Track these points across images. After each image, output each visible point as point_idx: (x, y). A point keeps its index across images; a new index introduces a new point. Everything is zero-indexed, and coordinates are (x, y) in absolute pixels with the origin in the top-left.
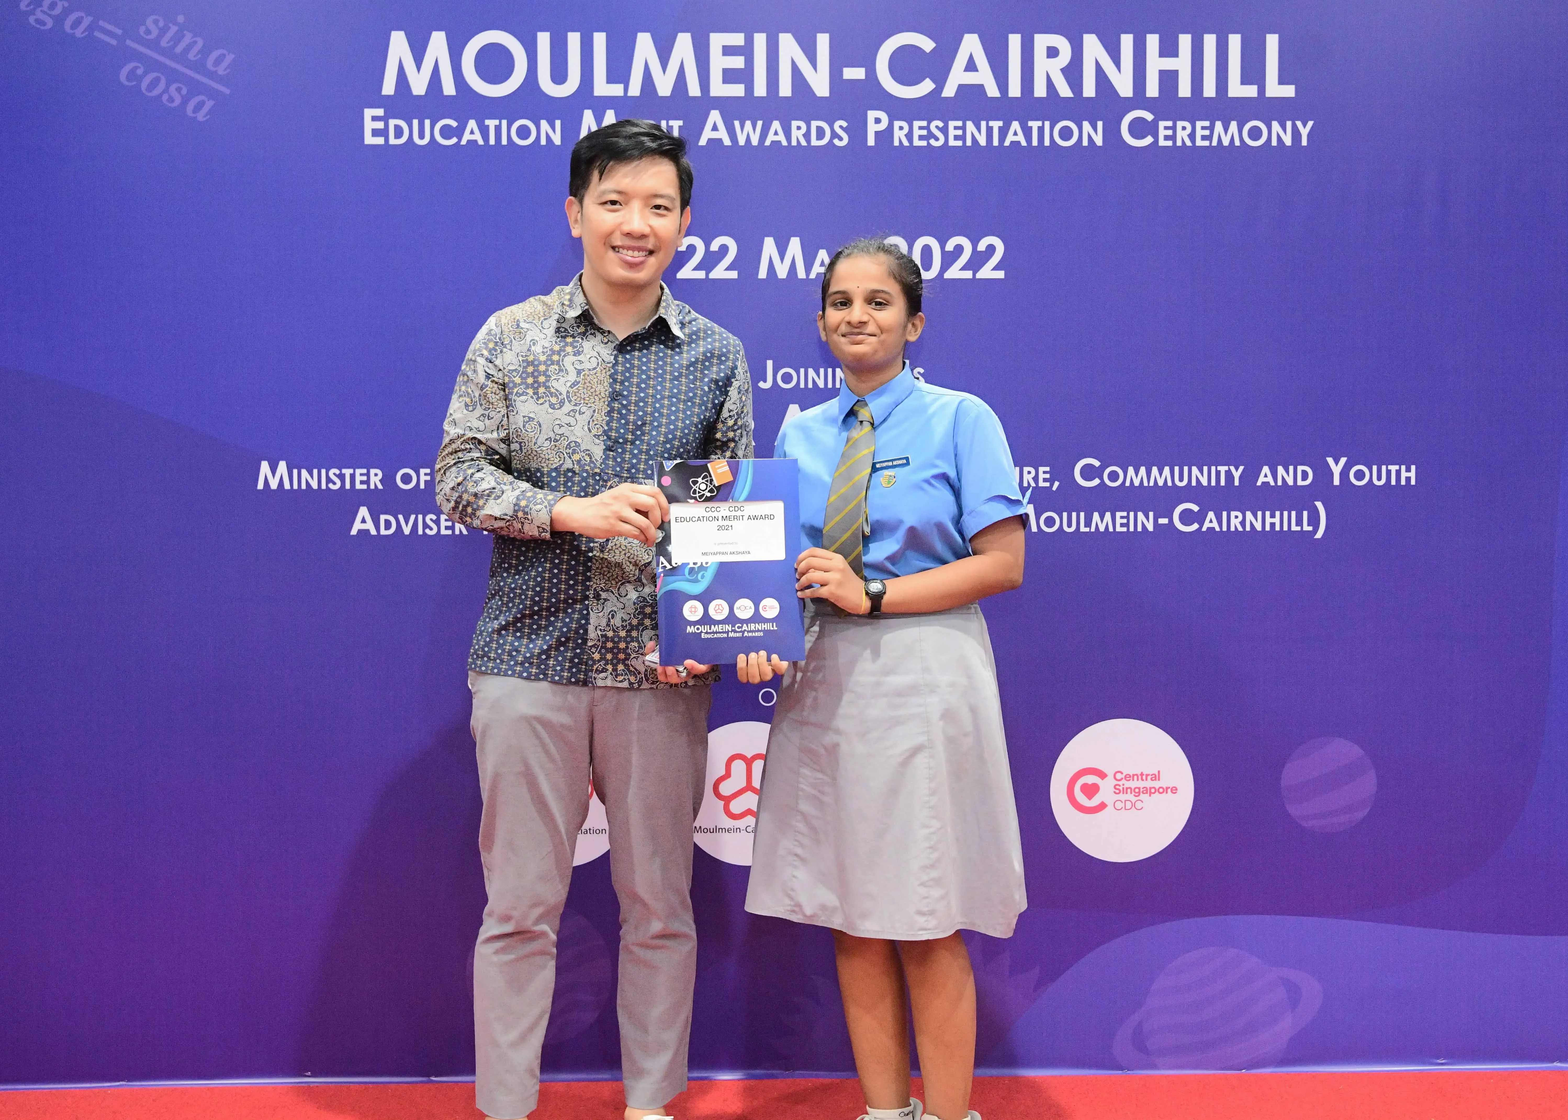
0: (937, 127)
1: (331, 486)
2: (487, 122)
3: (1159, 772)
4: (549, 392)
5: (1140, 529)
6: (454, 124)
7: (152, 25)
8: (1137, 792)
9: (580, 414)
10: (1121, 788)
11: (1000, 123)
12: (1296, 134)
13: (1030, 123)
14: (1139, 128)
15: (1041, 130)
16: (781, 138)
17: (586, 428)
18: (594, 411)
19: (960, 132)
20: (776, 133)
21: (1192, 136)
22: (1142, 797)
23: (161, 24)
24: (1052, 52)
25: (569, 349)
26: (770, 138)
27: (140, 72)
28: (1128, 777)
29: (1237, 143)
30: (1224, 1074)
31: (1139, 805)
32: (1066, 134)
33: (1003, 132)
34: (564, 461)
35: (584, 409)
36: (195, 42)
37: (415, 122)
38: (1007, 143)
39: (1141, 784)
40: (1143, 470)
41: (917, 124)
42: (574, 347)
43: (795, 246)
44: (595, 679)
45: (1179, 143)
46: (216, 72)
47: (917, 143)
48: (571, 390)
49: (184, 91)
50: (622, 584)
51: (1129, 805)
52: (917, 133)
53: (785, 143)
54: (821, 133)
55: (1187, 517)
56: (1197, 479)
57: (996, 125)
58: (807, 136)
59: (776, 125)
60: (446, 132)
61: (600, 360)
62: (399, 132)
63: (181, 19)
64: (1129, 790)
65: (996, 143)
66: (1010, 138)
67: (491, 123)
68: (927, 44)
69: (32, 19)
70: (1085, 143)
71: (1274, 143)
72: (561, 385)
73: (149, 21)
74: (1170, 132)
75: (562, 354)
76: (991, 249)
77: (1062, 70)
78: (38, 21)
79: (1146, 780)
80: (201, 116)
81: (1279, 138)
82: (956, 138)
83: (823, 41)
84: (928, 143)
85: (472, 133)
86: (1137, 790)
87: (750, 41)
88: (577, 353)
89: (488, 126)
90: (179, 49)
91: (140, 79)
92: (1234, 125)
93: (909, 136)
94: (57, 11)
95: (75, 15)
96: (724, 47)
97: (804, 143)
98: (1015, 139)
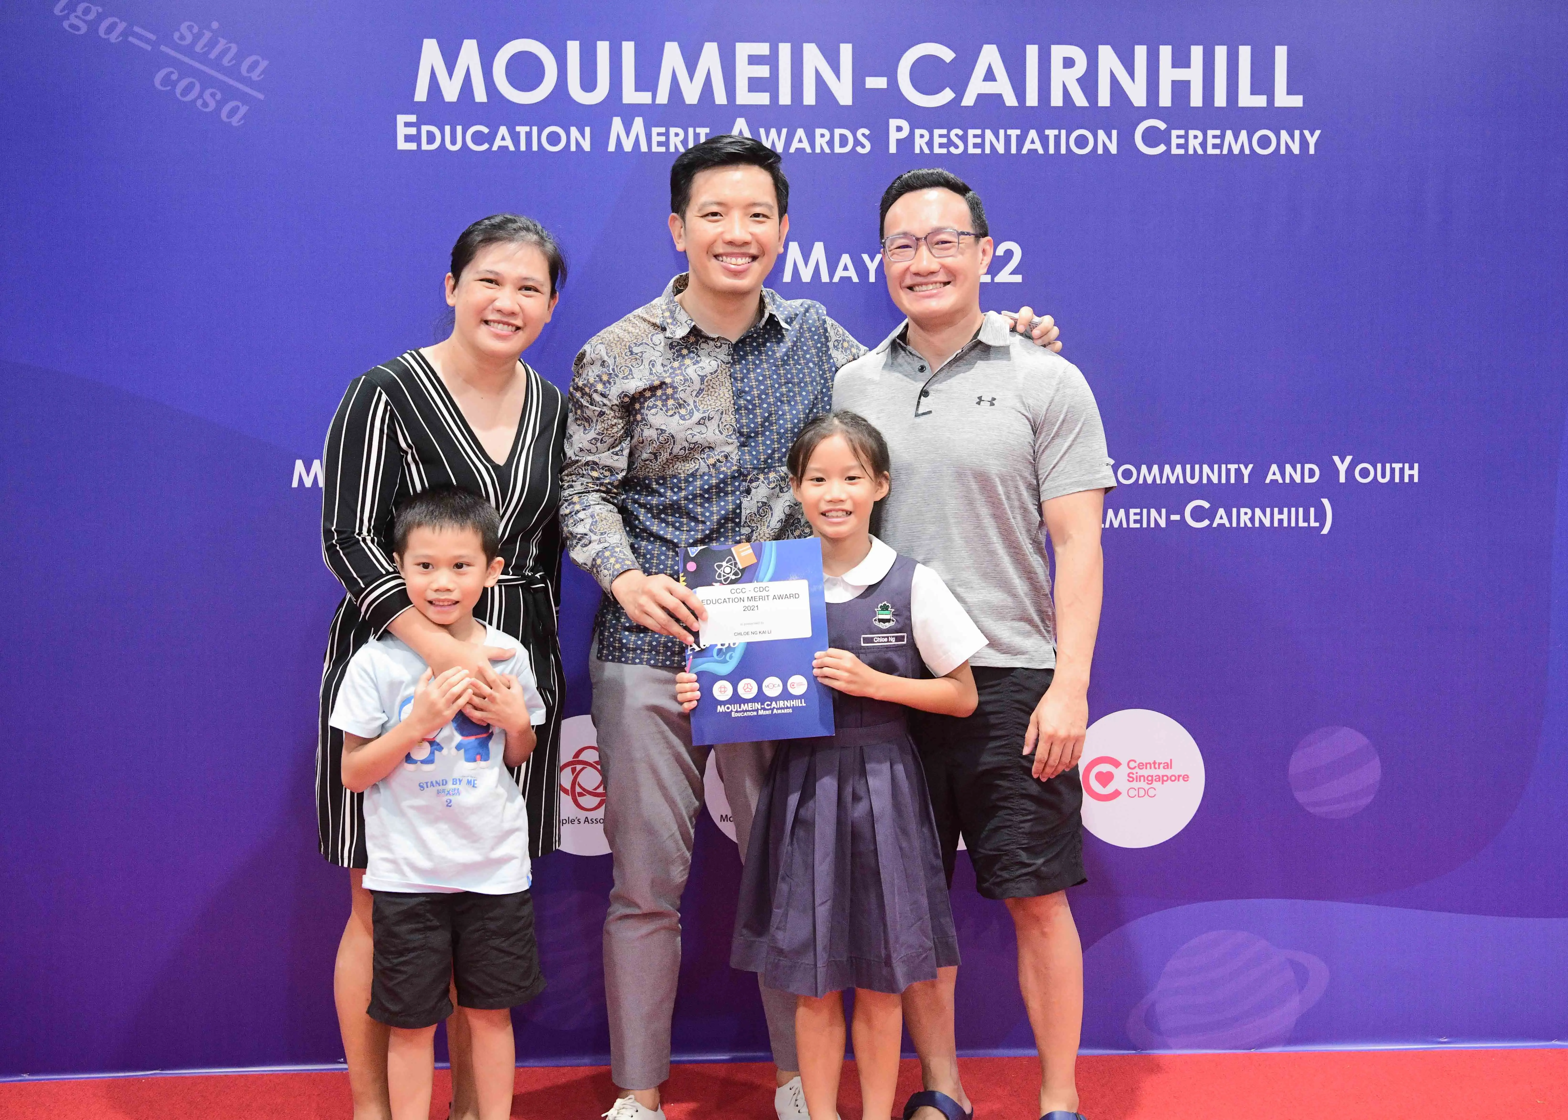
0: (957, 135)
2: (518, 129)
3: (1171, 760)
5: (1152, 525)
6: (486, 130)
7: (185, 31)
8: (1150, 780)
10: (1134, 776)
11: (1018, 132)
12: (1304, 143)
13: (1047, 132)
14: (1152, 137)
15: (1057, 138)
16: (806, 145)
19: (979, 140)
20: (800, 141)
21: (1203, 145)
22: (1155, 784)
23: (196, 30)
24: (1069, 63)
26: (795, 145)
27: (174, 77)
28: (1141, 766)
29: (1247, 151)
30: (1234, 1054)
31: (1151, 792)
32: (1082, 142)
33: (1021, 140)
36: (229, 49)
37: (447, 129)
38: (1024, 151)
39: (1154, 772)
40: (1155, 468)
41: (937, 132)
43: (819, 250)
45: (1191, 152)
46: (250, 77)
47: (937, 150)
49: (219, 96)
51: (1142, 792)
52: (937, 141)
54: (844, 141)
55: (1198, 514)
56: (1208, 477)
57: (1014, 133)
58: (831, 143)
59: (800, 133)
60: (478, 138)
62: (431, 138)
63: (215, 25)
64: (1142, 778)
65: (1014, 150)
66: (1027, 146)
67: (522, 130)
68: (947, 55)
69: (66, 24)
70: (1100, 151)
71: (1283, 151)
73: (184, 27)
74: (1182, 141)
76: (1009, 254)
77: (1077, 80)
78: (72, 26)
79: (1159, 768)
80: (235, 121)
81: (1287, 147)
82: (975, 146)
83: (846, 51)
84: (948, 151)
85: (503, 139)
86: (1150, 778)
87: (774, 51)
89: (519, 133)
90: (213, 56)
91: (174, 84)
92: (1244, 134)
93: (930, 144)
94: (91, 17)
95: (110, 20)
96: (750, 56)
97: (827, 150)
98: (1033, 147)
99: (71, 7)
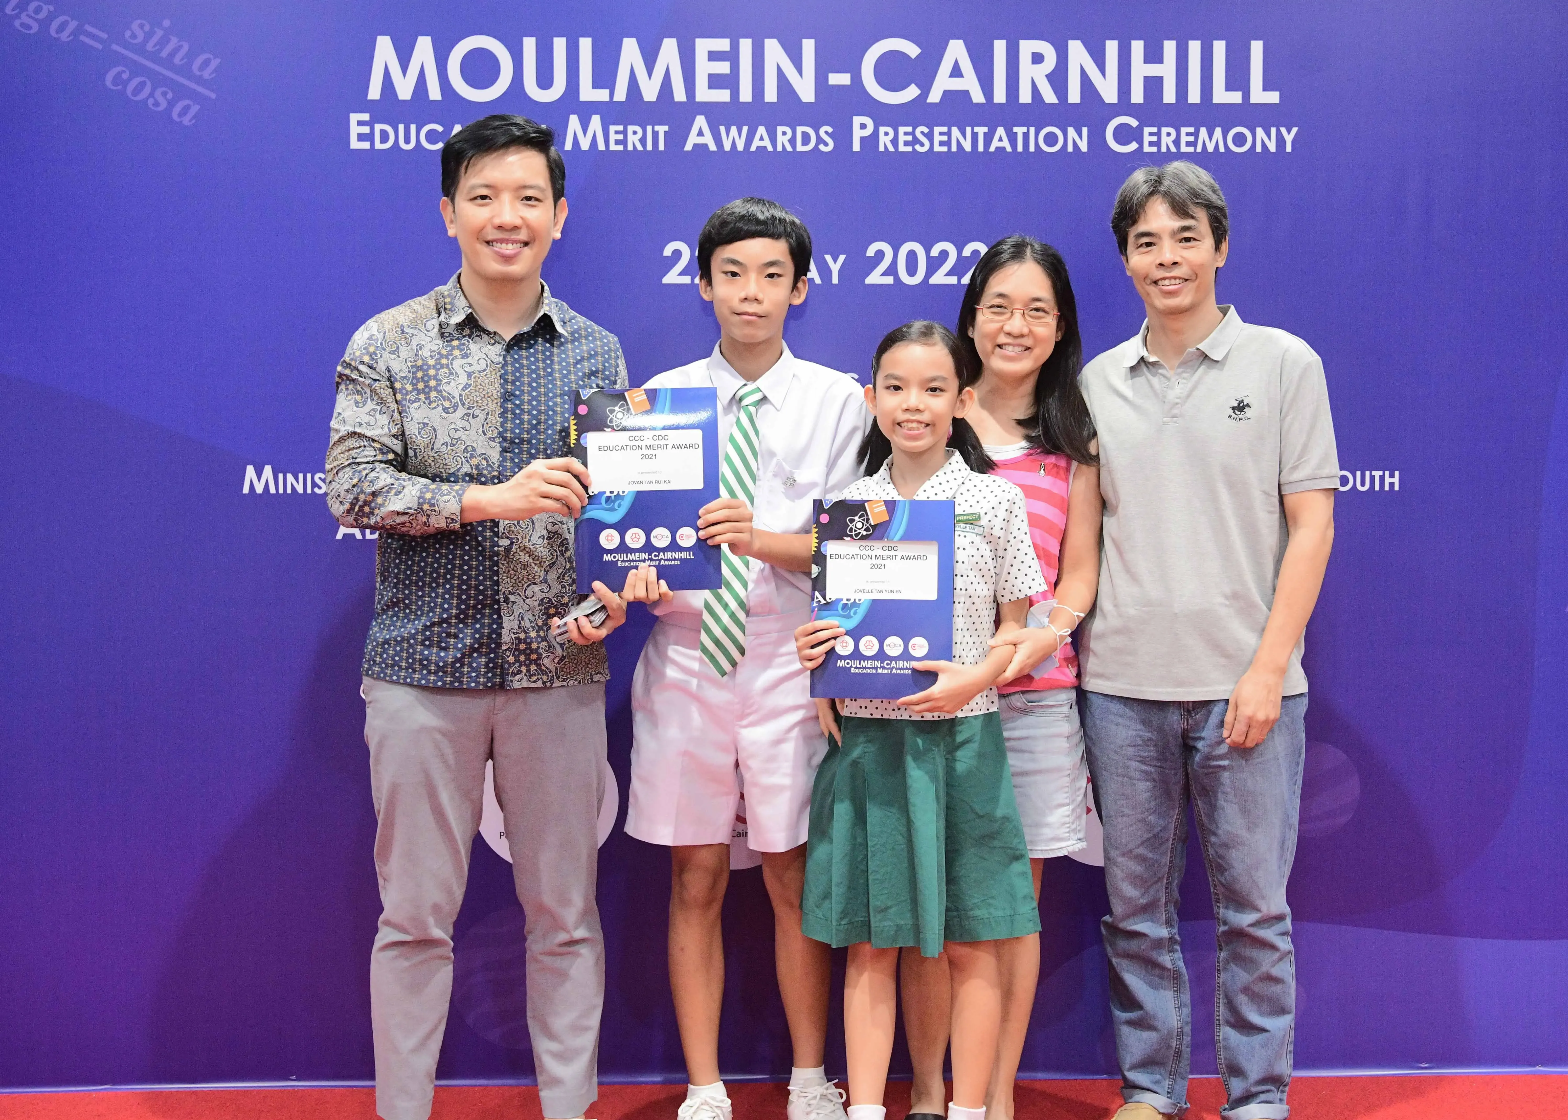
0: (922, 133)
1: (316, 490)
4: (441, 395)
6: (440, 129)
7: (137, 29)
9: (473, 418)
11: (986, 129)
12: (1281, 141)
13: (1015, 129)
14: (1123, 134)
15: (1026, 136)
16: (767, 143)
17: (480, 432)
18: (488, 414)
19: (945, 138)
20: (761, 139)
21: (1177, 143)
23: (147, 28)
24: (1038, 59)
25: (456, 352)
26: (756, 144)
27: (125, 76)
29: (1222, 149)
32: (1051, 139)
33: (988, 138)
34: (462, 465)
35: (477, 412)
36: (181, 46)
37: (401, 127)
38: (992, 149)
41: (902, 130)
42: (461, 350)
44: (512, 681)
45: (1164, 149)
46: (202, 76)
47: (902, 148)
48: (463, 393)
49: (170, 95)
50: (528, 586)
52: (902, 138)
53: (770, 148)
54: (806, 139)
57: (981, 130)
58: (793, 141)
59: (761, 130)
60: (432, 137)
61: (489, 361)
62: (384, 137)
63: (166, 23)
65: (981, 148)
66: (995, 144)
68: (912, 50)
69: (17, 23)
70: (1070, 149)
71: (1259, 149)
72: (453, 388)
73: (135, 26)
74: (1154, 139)
75: (451, 358)
77: (1048, 76)
78: (23, 25)
81: (1263, 144)
82: (941, 143)
83: (808, 46)
84: (914, 149)
87: (735, 47)
88: (465, 356)
90: (164, 54)
91: (126, 83)
92: (1218, 132)
93: (895, 142)
94: (42, 15)
95: (61, 19)
96: (710, 52)
97: (789, 148)
98: (1000, 144)
99: (22, 7)
